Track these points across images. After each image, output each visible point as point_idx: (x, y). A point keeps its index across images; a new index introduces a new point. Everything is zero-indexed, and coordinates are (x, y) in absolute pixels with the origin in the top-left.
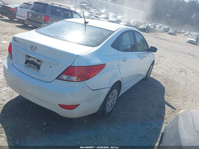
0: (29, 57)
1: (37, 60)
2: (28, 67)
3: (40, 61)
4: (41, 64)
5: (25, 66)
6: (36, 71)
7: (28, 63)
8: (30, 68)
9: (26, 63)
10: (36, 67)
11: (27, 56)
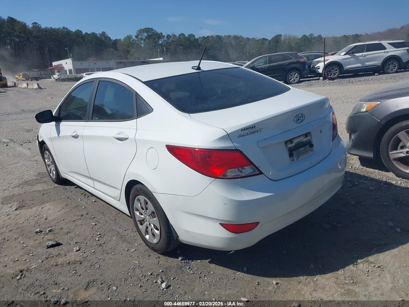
0: (291, 141)
1: (304, 136)
2: (297, 159)
3: (308, 133)
4: (311, 136)
5: (292, 162)
6: (310, 152)
7: (295, 153)
8: (301, 158)
9: (291, 155)
10: (307, 147)
11: (286, 143)
